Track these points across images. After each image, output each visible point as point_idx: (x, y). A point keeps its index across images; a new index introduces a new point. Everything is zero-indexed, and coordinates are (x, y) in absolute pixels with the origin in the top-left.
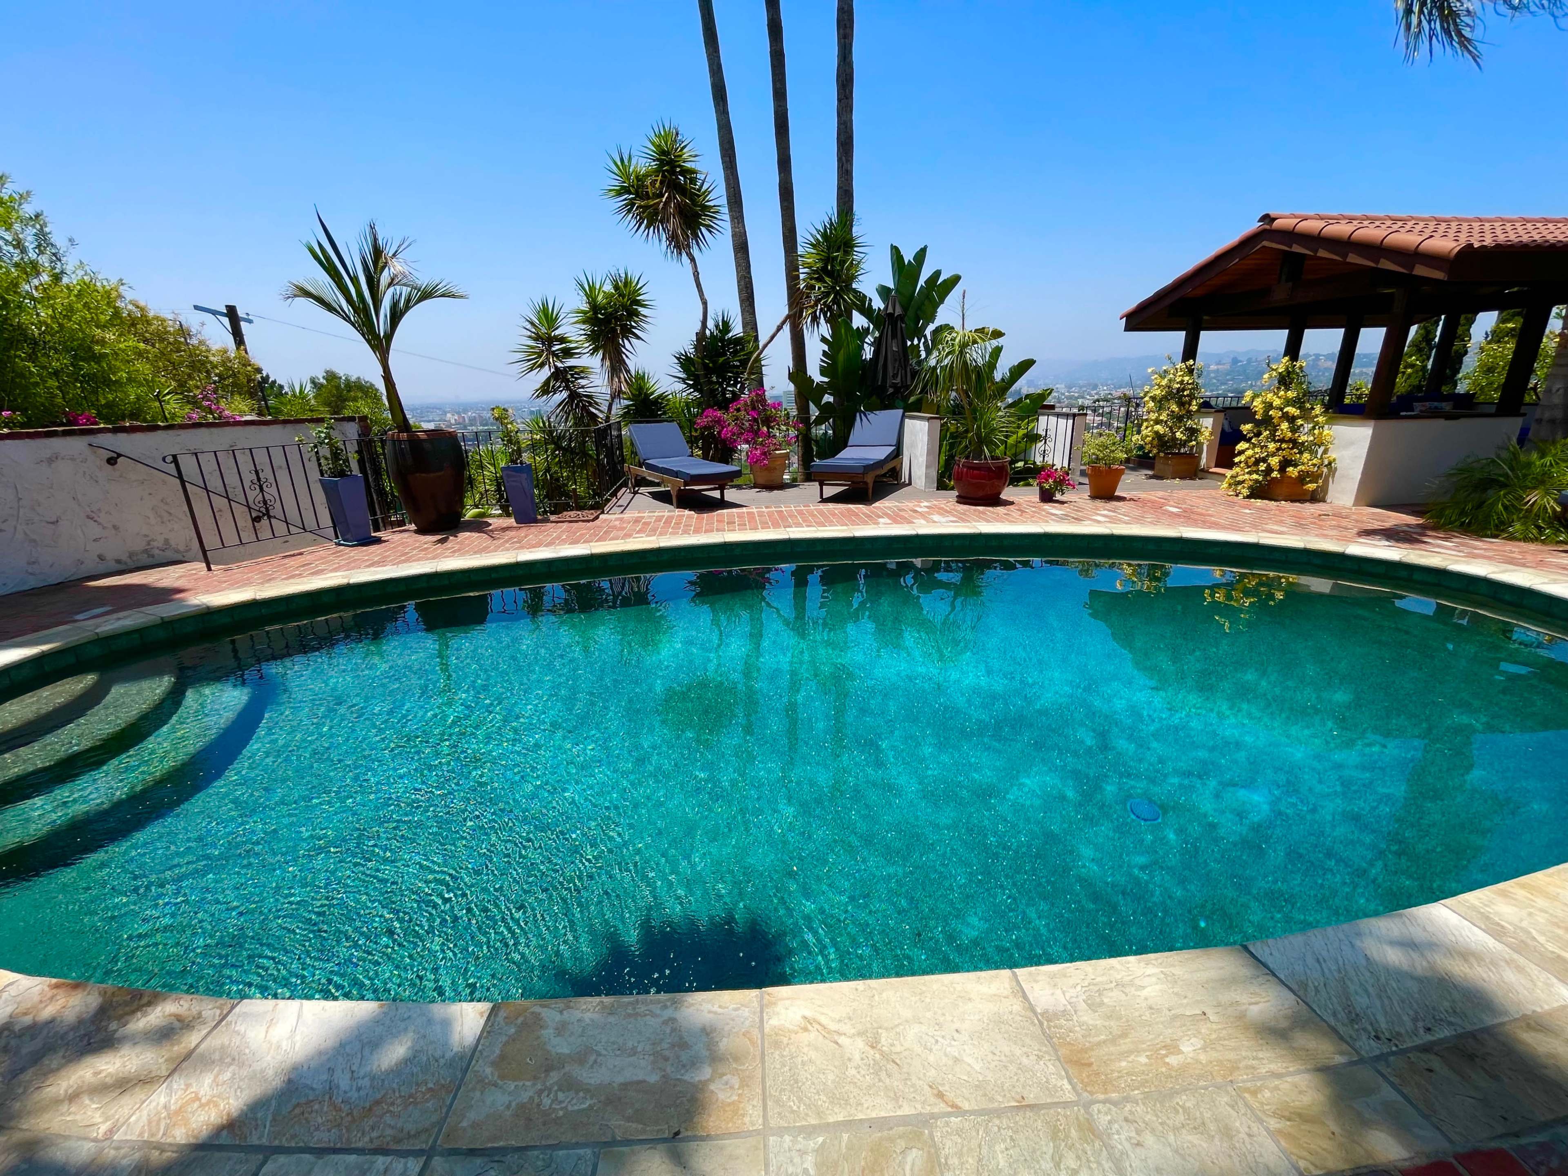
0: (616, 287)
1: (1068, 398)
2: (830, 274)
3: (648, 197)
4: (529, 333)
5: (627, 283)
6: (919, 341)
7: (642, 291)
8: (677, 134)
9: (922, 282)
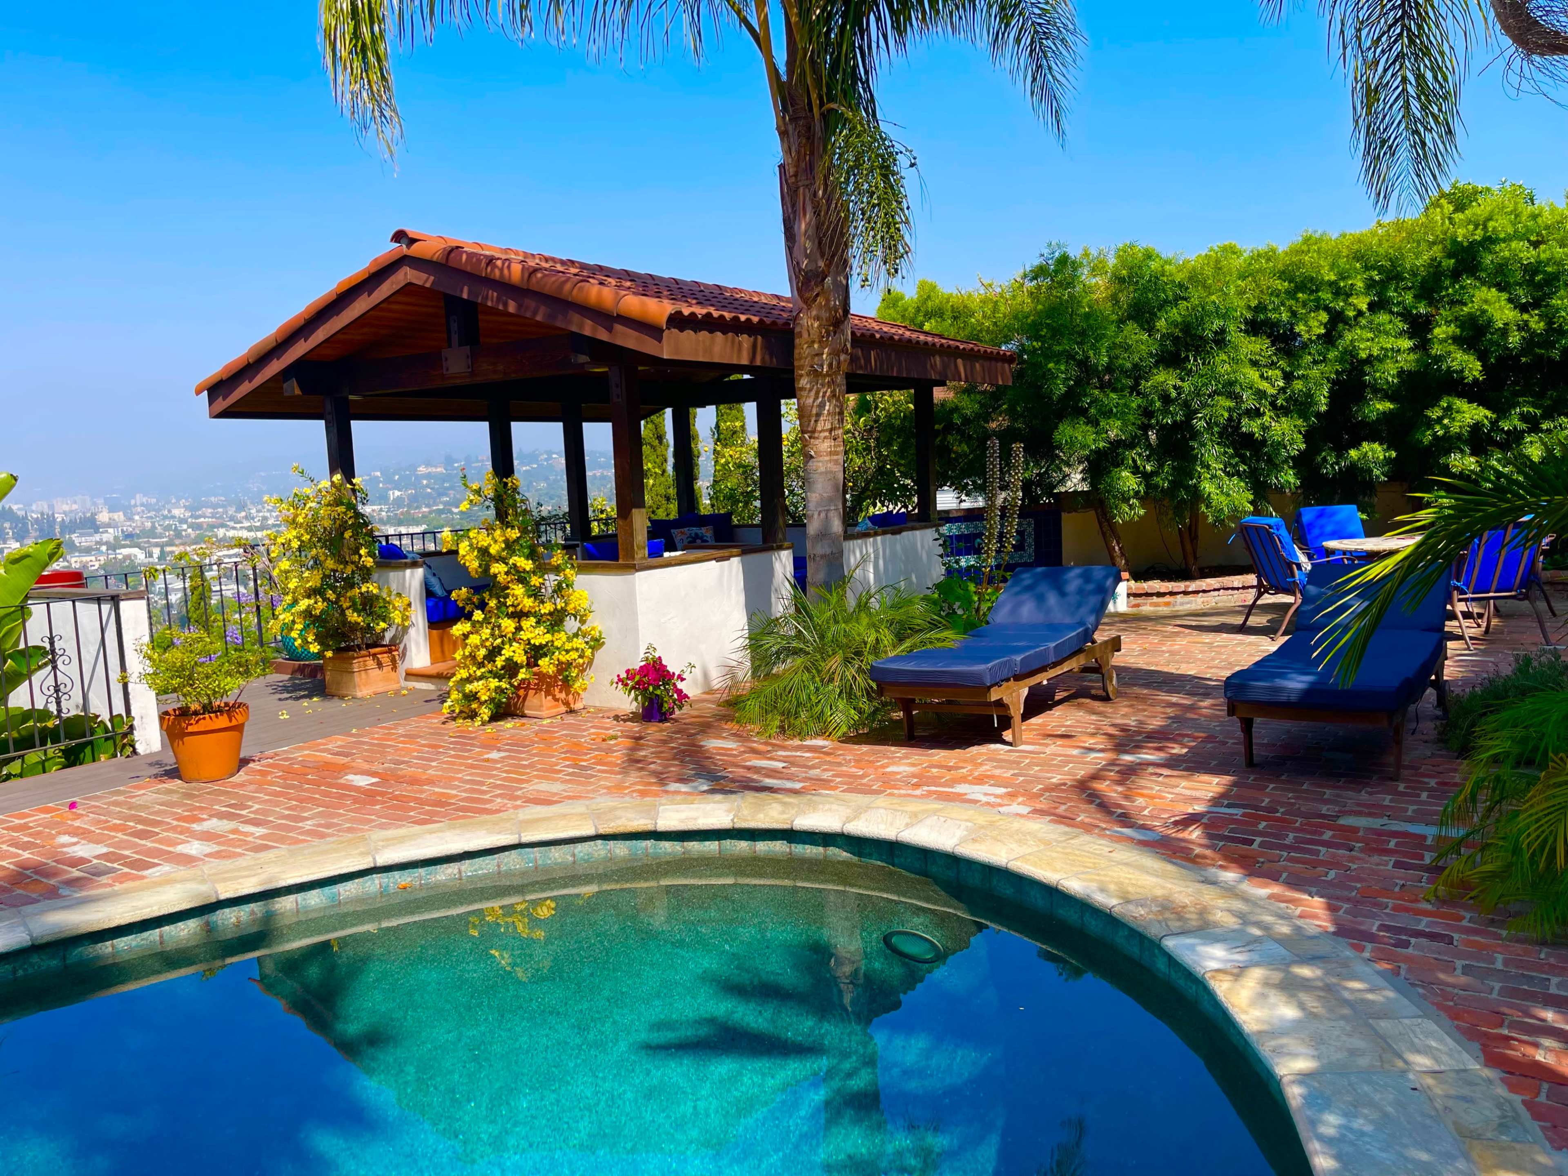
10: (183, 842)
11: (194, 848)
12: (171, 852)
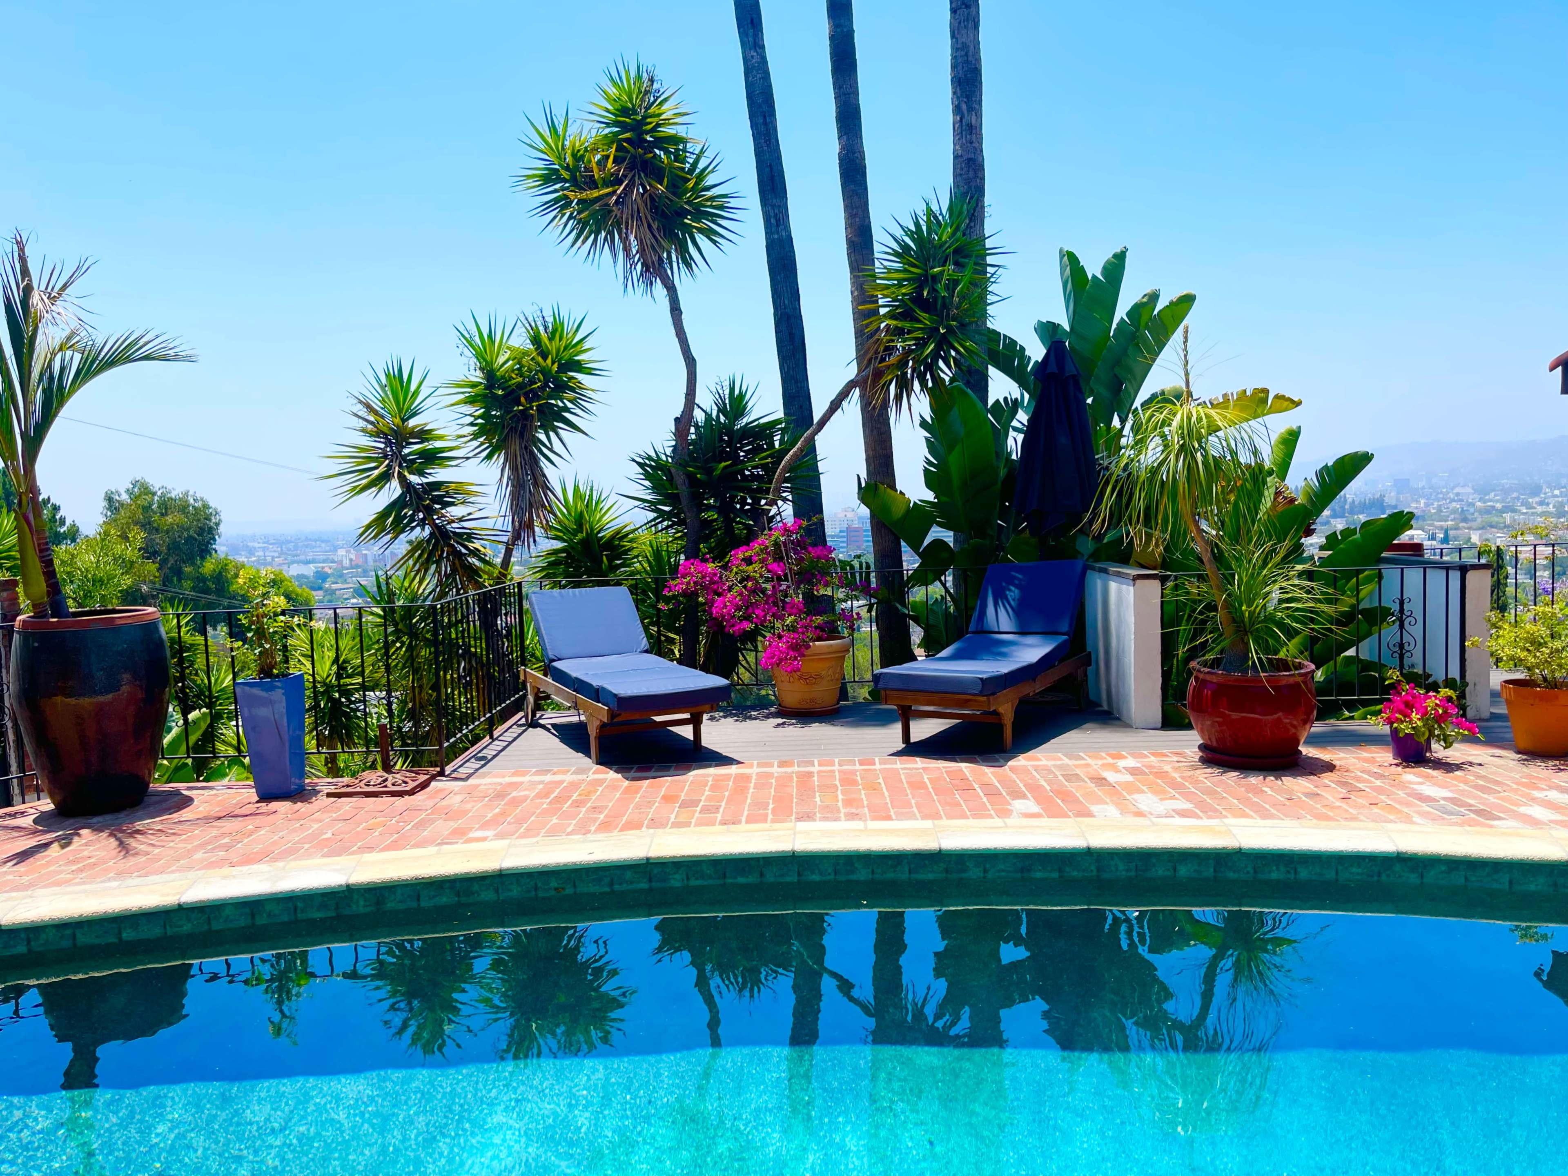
0: (536, 340)
1: (1482, 512)
2: (927, 306)
3: (592, 184)
4: (363, 424)
5: (555, 332)
6: (1123, 421)
7: (587, 345)
8: (652, 80)
9: (1121, 312)
10: (1525, 804)
11: (1538, 812)
12: (1514, 811)
